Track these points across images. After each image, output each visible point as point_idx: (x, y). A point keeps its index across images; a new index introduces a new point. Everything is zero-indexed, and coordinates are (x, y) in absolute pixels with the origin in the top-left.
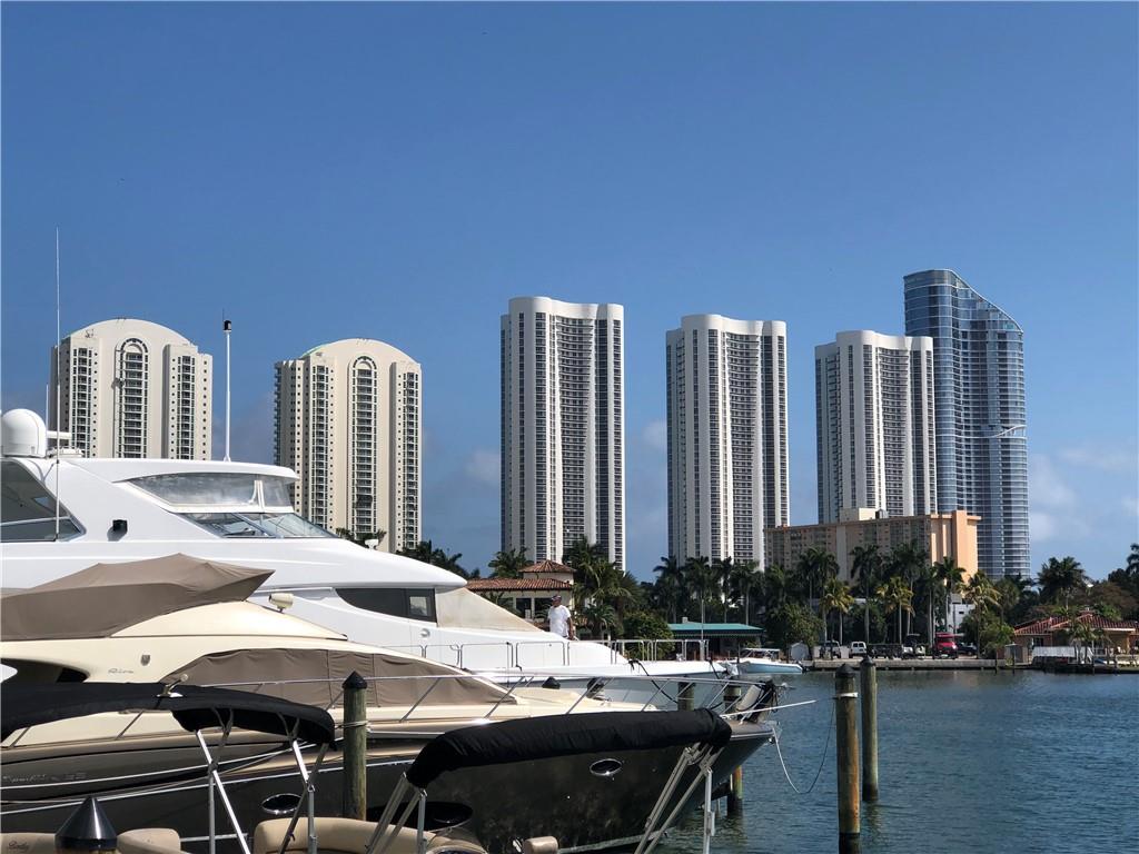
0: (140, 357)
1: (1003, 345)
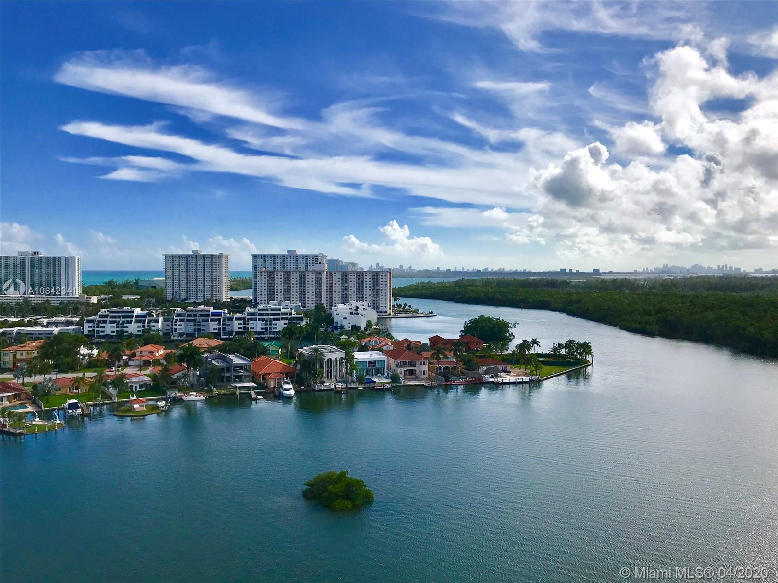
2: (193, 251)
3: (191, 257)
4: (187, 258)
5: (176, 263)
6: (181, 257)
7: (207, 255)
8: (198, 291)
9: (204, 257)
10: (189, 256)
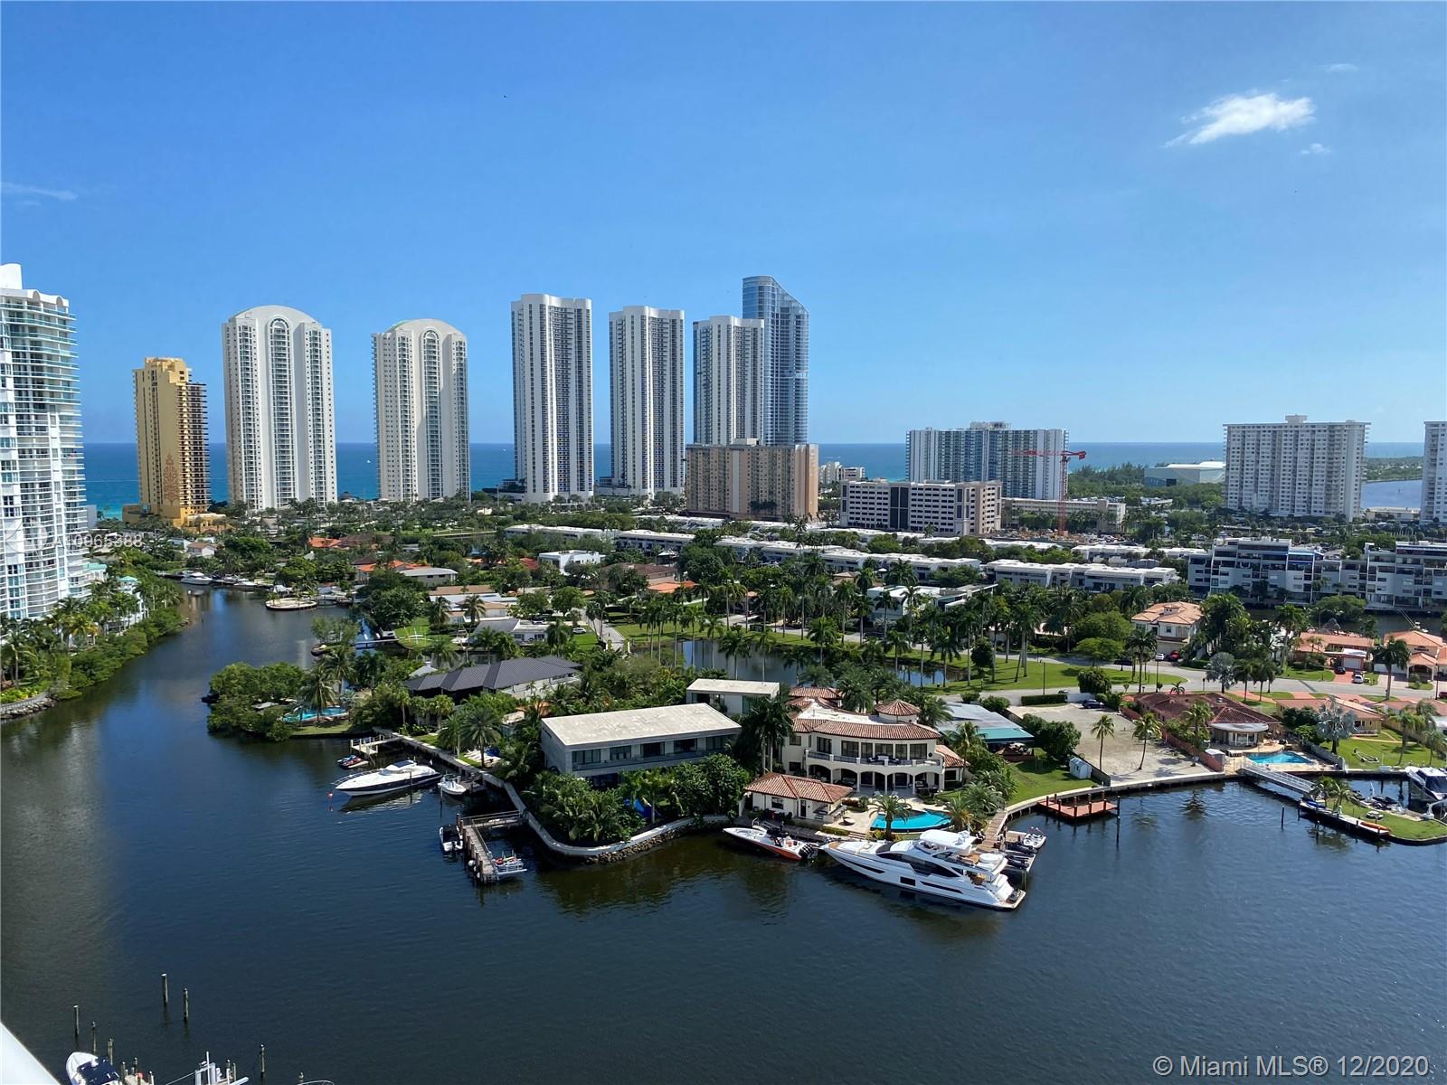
0: (284, 331)
1: (798, 323)
2: (1287, 417)
3: (1284, 429)
4: (1275, 431)
5: (1251, 440)
6: (1262, 429)
7: (1324, 425)
8: (1297, 495)
9: (1313, 428)
10: (1281, 427)
